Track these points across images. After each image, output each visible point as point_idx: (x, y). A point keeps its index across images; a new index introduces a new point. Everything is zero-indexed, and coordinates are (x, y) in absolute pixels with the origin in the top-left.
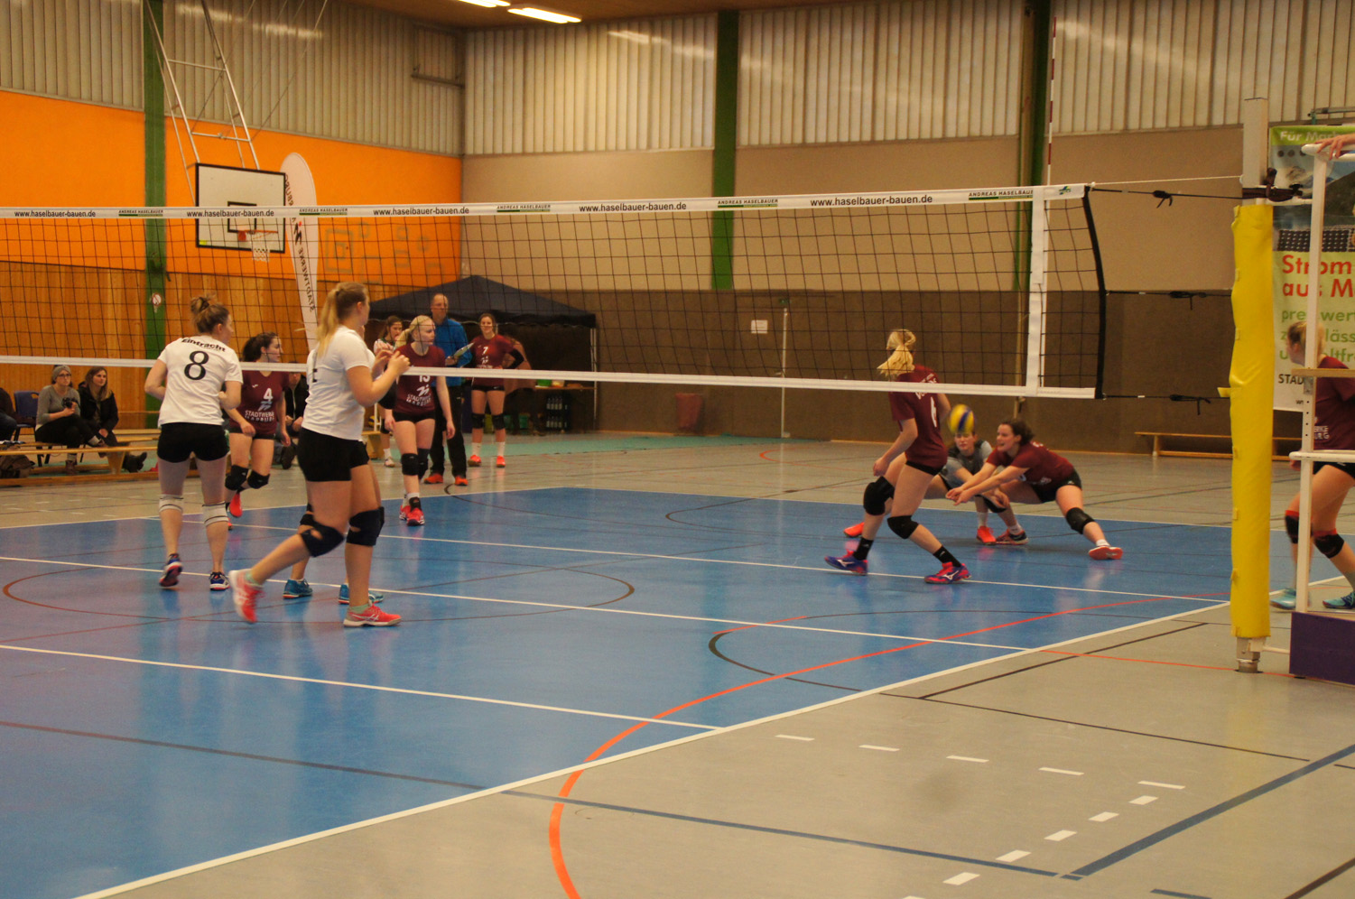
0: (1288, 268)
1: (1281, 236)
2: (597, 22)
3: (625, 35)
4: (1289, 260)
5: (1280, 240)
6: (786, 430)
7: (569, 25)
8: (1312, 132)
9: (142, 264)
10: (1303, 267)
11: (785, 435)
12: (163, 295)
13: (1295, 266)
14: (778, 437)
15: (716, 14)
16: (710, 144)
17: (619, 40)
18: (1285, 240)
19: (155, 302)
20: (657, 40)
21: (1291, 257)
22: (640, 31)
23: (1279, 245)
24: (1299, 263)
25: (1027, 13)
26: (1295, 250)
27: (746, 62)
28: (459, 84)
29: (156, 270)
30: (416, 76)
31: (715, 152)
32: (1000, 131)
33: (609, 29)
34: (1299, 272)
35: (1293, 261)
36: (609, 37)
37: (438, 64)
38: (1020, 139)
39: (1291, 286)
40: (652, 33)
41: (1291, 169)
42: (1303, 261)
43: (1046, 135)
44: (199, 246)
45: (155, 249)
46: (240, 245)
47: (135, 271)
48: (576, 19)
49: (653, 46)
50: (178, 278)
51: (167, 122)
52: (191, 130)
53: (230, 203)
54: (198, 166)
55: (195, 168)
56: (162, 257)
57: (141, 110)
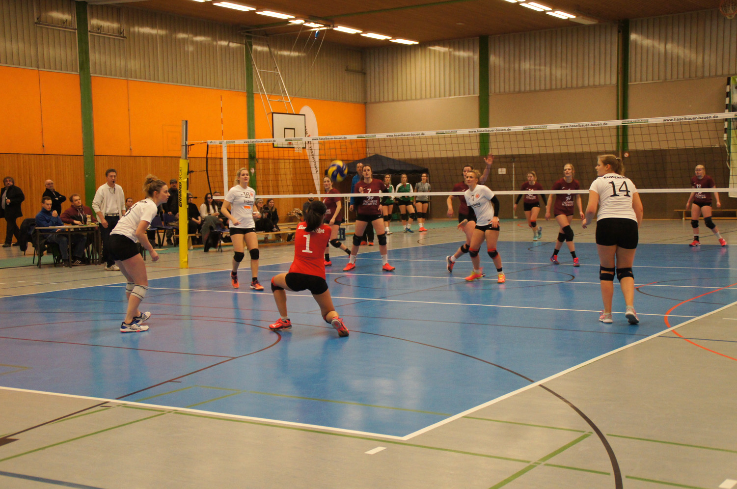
2: (425, 44)
3: (437, 48)
6: (515, 215)
7: (414, 45)
9: (247, 156)
11: (515, 217)
12: (255, 169)
14: (512, 218)
15: (478, 38)
16: (477, 94)
17: (435, 51)
19: (252, 171)
20: (451, 50)
22: (444, 46)
25: (619, 32)
27: (493, 59)
28: (363, 72)
29: (252, 157)
30: (347, 70)
31: (479, 96)
32: (608, 82)
33: (430, 45)
36: (430, 50)
37: (354, 65)
38: (618, 86)
40: (450, 48)
43: (629, 84)
44: (274, 147)
45: (252, 149)
46: (289, 146)
47: (244, 158)
48: (417, 43)
49: (450, 52)
50: (260, 161)
51: (255, 96)
52: (269, 99)
53: (285, 128)
54: (273, 113)
55: (271, 114)
56: (254, 152)
57: (245, 91)
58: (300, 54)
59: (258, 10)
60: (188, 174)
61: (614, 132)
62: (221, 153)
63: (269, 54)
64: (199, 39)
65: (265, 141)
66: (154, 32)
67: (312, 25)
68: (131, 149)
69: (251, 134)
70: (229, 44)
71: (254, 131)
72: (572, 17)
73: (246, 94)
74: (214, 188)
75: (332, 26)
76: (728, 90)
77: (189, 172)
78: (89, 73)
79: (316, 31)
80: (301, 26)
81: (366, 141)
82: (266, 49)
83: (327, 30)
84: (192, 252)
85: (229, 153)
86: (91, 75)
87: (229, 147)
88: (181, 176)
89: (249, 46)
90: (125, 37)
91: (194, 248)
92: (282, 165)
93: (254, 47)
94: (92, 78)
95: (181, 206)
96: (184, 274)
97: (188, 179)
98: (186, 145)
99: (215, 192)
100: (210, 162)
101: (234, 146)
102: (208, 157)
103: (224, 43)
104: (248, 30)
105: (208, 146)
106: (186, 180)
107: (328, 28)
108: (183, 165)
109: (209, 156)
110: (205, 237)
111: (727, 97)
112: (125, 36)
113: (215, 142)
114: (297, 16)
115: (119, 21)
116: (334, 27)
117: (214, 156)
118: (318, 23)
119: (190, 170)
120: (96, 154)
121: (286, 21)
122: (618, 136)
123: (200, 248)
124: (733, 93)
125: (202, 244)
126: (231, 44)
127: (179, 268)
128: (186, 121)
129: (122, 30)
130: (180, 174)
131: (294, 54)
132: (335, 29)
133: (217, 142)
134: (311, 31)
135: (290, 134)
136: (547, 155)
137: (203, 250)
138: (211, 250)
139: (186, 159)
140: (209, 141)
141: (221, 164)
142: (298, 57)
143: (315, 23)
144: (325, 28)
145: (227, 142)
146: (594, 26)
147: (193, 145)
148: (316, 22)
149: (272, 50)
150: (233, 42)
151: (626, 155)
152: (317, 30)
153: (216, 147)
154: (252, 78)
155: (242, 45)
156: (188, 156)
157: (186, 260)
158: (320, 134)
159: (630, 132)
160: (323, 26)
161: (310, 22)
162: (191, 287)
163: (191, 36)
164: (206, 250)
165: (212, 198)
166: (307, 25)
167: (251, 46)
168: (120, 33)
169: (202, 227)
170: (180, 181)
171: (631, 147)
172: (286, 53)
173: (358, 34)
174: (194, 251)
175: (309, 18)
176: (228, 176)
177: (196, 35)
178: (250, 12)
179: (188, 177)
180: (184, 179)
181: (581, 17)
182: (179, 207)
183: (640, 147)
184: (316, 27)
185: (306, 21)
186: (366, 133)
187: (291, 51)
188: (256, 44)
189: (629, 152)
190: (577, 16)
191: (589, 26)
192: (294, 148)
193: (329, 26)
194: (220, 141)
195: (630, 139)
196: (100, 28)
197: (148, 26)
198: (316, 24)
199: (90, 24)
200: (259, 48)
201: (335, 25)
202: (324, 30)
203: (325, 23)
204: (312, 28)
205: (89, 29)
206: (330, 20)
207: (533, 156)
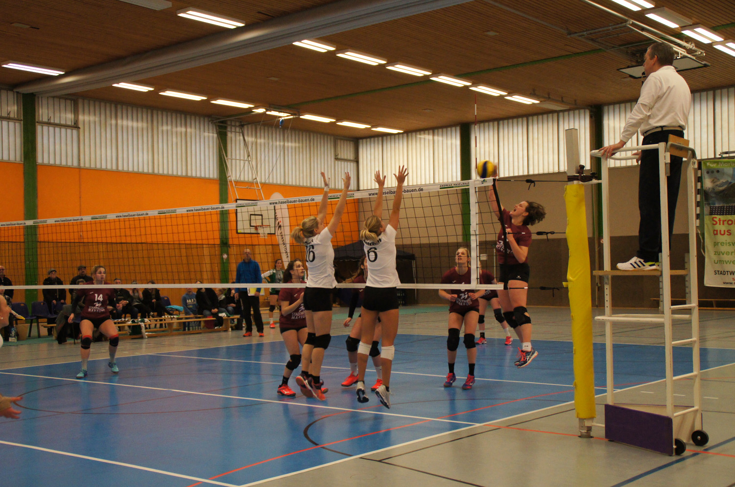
0: (715, 223)
1: (711, 209)
2: (410, 132)
4: (715, 219)
5: (710, 210)
7: (398, 133)
8: (721, 162)
10: (722, 222)
12: (228, 254)
13: (718, 222)
15: (459, 126)
18: (713, 210)
21: (716, 218)
23: (710, 212)
24: (720, 220)
26: (717, 215)
34: (720, 224)
35: (717, 220)
39: (717, 231)
41: (712, 179)
42: (722, 219)
44: (237, 233)
45: (224, 235)
46: (254, 232)
48: (402, 132)
50: (234, 247)
52: (236, 185)
53: (251, 215)
54: (237, 200)
56: (227, 239)
57: (218, 179)
67: (277, 113)
69: (223, 220)
72: (536, 102)
73: (219, 182)
75: (299, 114)
76: (699, 175)
79: (281, 119)
80: (263, 114)
111: (699, 182)
114: (258, 105)
118: (281, 112)
121: (249, 110)
122: (593, 221)
124: (705, 178)
132: (301, 117)
135: (257, 221)
144: (292, 117)
148: (279, 110)
150: (204, 132)
152: (284, 119)
154: (226, 166)
155: (214, 135)
160: (290, 115)
161: (274, 111)
166: (270, 113)
167: (225, 133)
173: (332, 123)
181: (544, 102)
184: (284, 116)
188: (231, 132)
190: (540, 101)
192: (259, 234)
193: (296, 115)
199: (39, 114)
202: (290, 119)
203: (292, 113)
204: (279, 116)
205: (37, 120)
206: (297, 109)
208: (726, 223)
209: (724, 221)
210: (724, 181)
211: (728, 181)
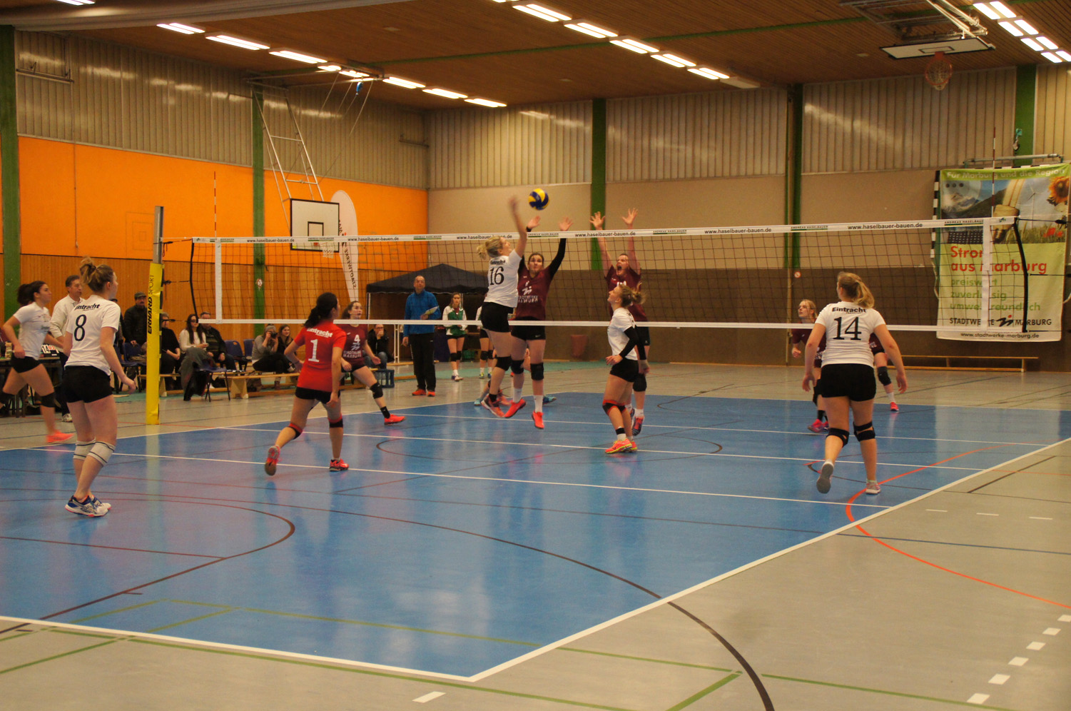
0: (954, 254)
1: (949, 235)
2: (515, 107)
3: (532, 114)
4: (954, 249)
5: (949, 237)
7: (499, 108)
8: (966, 173)
9: (251, 261)
10: (963, 255)
12: (263, 280)
15: (591, 101)
16: (589, 182)
17: (529, 117)
18: (952, 237)
19: (259, 284)
20: (553, 117)
21: (956, 247)
22: (543, 111)
23: (949, 240)
24: (960, 251)
25: (789, 100)
26: (958, 243)
27: (612, 133)
28: (425, 145)
29: (259, 263)
30: (402, 141)
31: (591, 185)
32: (773, 171)
33: (523, 109)
35: (957, 250)
36: (522, 116)
37: (413, 133)
38: (786, 176)
39: (957, 265)
40: (551, 113)
41: (954, 195)
42: (963, 250)
43: (802, 174)
44: (292, 249)
45: (259, 251)
46: (314, 248)
47: (247, 265)
48: (504, 105)
49: (551, 120)
50: (271, 269)
51: (265, 173)
52: (286, 178)
53: (309, 223)
54: (291, 200)
55: (289, 201)
56: (263, 256)
57: (251, 166)
58: (334, 116)
59: (273, 49)
60: (162, 286)
61: (780, 242)
62: (213, 255)
63: (288, 115)
64: (184, 87)
65: (279, 241)
66: (116, 74)
67: (352, 73)
68: (76, 247)
69: (259, 229)
70: (228, 97)
71: (263, 224)
72: (724, 77)
73: (252, 171)
74: (202, 306)
75: (381, 76)
76: (936, 189)
77: (164, 282)
78: (14, 131)
79: (357, 83)
80: (335, 74)
81: (428, 244)
82: (283, 106)
83: (374, 81)
84: (165, 400)
85: (225, 256)
86: (19, 134)
87: (225, 247)
88: (151, 289)
89: (258, 101)
90: (73, 81)
91: (168, 395)
92: (303, 276)
93: (266, 102)
94: (20, 139)
95: (150, 333)
96: (152, 432)
97: (161, 292)
98: (160, 243)
99: (204, 313)
100: (196, 269)
101: (233, 246)
102: (193, 261)
103: (222, 95)
104: (257, 78)
105: (193, 244)
106: (159, 294)
107: (376, 79)
108: (155, 271)
109: (195, 259)
110: (186, 379)
111: (936, 198)
112: (71, 78)
113: (203, 240)
114: (331, 59)
115: (63, 57)
116: (384, 78)
117: (202, 259)
118: (360, 72)
119: (166, 280)
120: (23, 253)
121: (315, 67)
122: (786, 247)
123: (177, 395)
124: (943, 193)
125: (182, 389)
126: (232, 97)
127: (145, 425)
128: (162, 208)
129: (67, 71)
130: (151, 285)
131: (327, 115)
132: (385, 81)
133: (207, 240)
134: (350, 83)
135: (316, 231)
136: (687, 272)
137: (183, 398)
138: (194, 397)
139: (160, 262)
140: (195, 238)
141: (213, 273)
142: (331, 119)
143: (357, 71)
144: (371, 79)
145: (222, 241)
146: (755, 91)
147: (171, 242)
148: (359, 69)
149: (293, 107)
150: (235, 94)
151: (798, 275)
152: (359, 81)
153: (206, 246)
154: (262, 148)
155: (248, 99)
156: (163, 259)
157: (156, 412)
158: (360, 232)
159: (803, 242)
160: (368, 76)
161: (348, 70)
162: (162, 452)
163: (171, 82)
164: (187, 398)
165: (197, 321)
166: (345, 73)
167: (261, 100)
168: (65, 74)
169: (182, 364)
170: (150, 295)
171: (804, 264)
172: (312, 113)
173: (419, 90)
174: (170, 399)
175: (348, 64)
176: (223, 290)
177: (180, 82)
178: (261, 51)
179: (162, 289)
180: (157, 292)
181: (736, 78)
182: (148, 334)
183: (816, 264)
184: (357, 77)
185: (343, 69)
186: (427, 233)
187: (320, 110)
188: (269, 98)
189: (801, 271)
190: (730, 76)
191: (748, 91)
192: (321, 251)
193: (377, 76)
194: (212, 238)
195: (803, 252)
196: (33, 65)
197: (106, 65)
198: (358, 73)
199: (19, 59)
200: (273, 105)
201: (385, 76)
202: (370, 82)
204: (352, 78)
205: (17, 67)
206: (377, 68)
207: (666, 272)
208: (968, 255)
209: (965, 253)
210: (969, 198)
211: (973, 199)
